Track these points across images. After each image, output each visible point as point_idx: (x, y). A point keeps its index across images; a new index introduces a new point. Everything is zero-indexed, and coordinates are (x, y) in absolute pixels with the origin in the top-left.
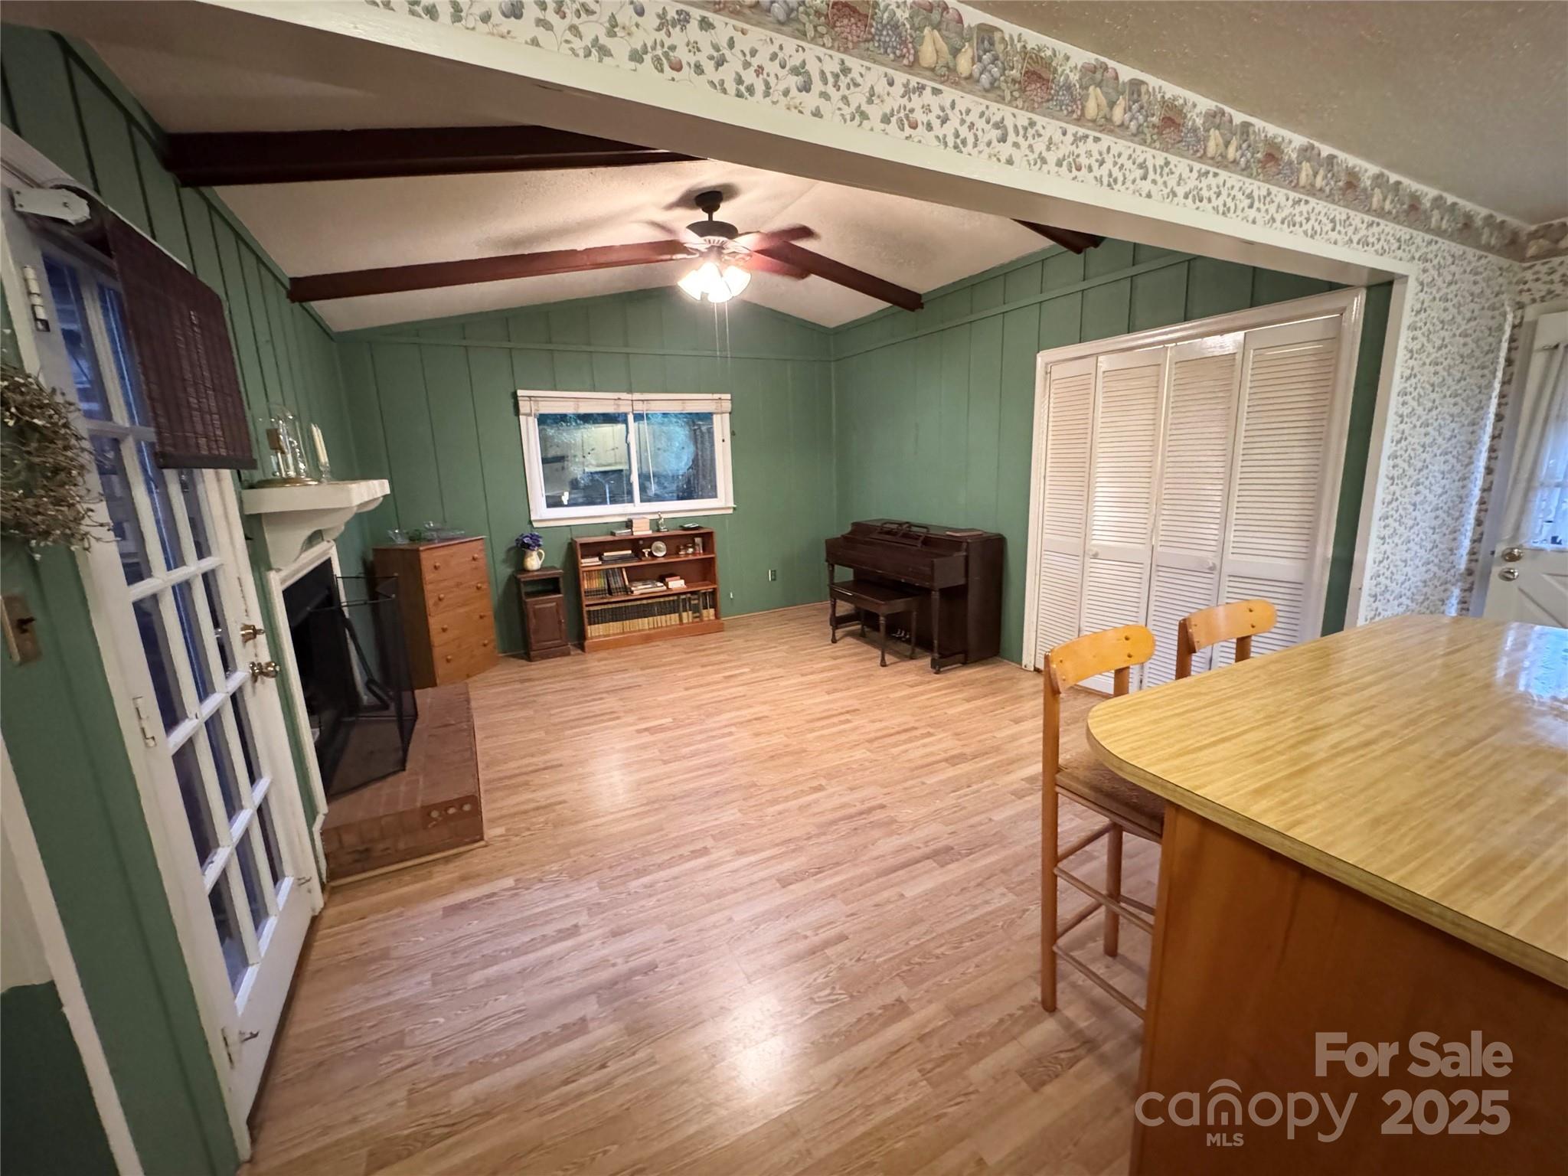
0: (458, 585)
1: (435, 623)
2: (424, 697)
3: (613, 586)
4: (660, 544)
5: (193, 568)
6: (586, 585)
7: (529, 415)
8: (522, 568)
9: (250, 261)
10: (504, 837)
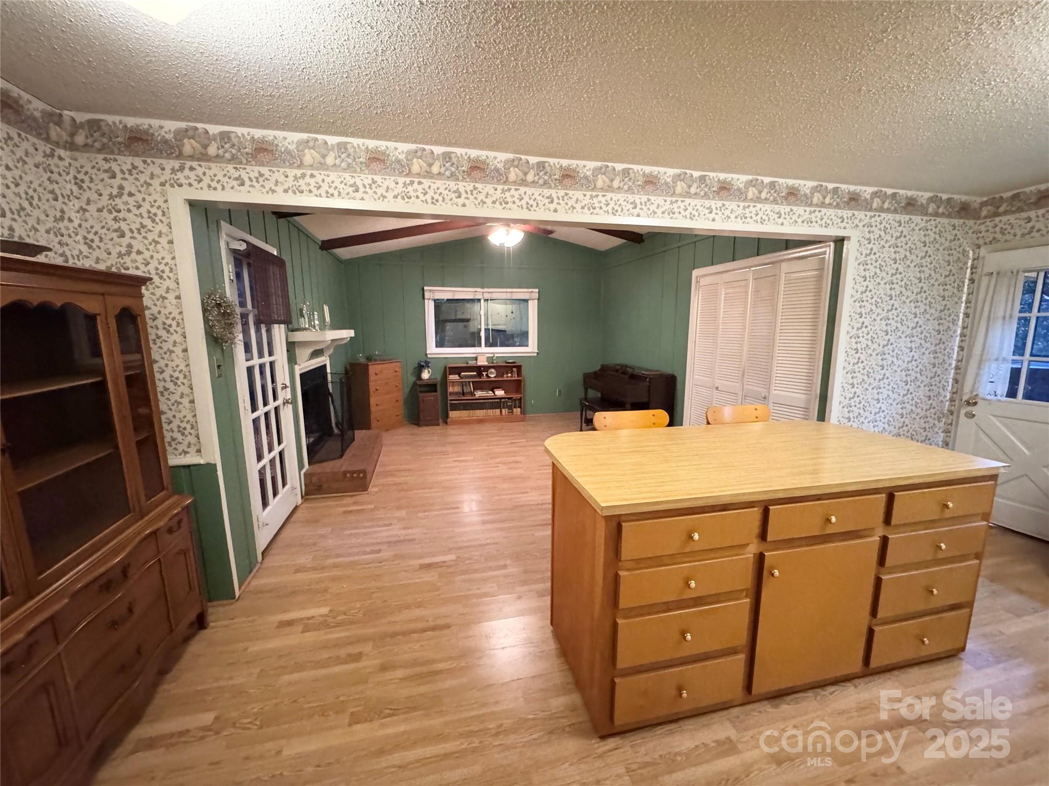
0: (386, 384)
1: (373, 400)
2: (359, 434)
3: (465, 391)
4: (493, 370)
5: (267, 359)
6: (450, 389)
7: (429, 299)
8: (419, 377)
9: (303, 238)
10: (376, 492)
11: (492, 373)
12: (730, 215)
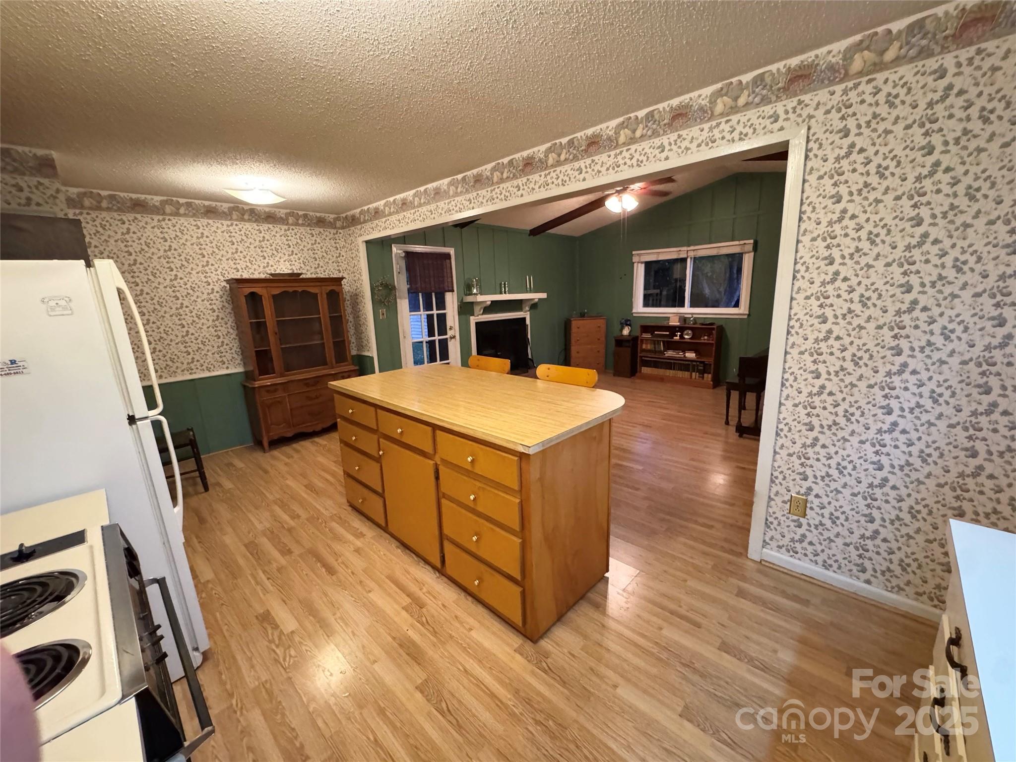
0: (588, 336)
1: (574, 348)
3: (656, 349)
4: (688, 332)
5: (434, 312)
6: (642, 347)
7: (637, 263)
9: (500, 234)
11: (687, 334)
12: (600, 169)
